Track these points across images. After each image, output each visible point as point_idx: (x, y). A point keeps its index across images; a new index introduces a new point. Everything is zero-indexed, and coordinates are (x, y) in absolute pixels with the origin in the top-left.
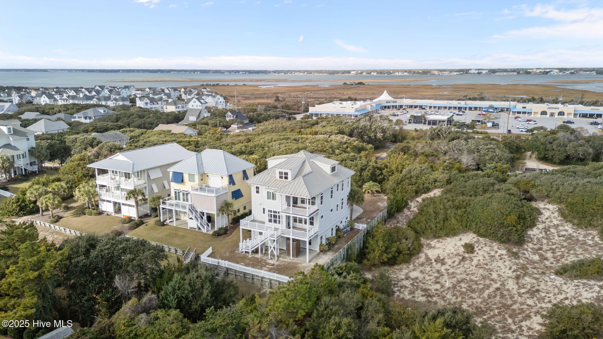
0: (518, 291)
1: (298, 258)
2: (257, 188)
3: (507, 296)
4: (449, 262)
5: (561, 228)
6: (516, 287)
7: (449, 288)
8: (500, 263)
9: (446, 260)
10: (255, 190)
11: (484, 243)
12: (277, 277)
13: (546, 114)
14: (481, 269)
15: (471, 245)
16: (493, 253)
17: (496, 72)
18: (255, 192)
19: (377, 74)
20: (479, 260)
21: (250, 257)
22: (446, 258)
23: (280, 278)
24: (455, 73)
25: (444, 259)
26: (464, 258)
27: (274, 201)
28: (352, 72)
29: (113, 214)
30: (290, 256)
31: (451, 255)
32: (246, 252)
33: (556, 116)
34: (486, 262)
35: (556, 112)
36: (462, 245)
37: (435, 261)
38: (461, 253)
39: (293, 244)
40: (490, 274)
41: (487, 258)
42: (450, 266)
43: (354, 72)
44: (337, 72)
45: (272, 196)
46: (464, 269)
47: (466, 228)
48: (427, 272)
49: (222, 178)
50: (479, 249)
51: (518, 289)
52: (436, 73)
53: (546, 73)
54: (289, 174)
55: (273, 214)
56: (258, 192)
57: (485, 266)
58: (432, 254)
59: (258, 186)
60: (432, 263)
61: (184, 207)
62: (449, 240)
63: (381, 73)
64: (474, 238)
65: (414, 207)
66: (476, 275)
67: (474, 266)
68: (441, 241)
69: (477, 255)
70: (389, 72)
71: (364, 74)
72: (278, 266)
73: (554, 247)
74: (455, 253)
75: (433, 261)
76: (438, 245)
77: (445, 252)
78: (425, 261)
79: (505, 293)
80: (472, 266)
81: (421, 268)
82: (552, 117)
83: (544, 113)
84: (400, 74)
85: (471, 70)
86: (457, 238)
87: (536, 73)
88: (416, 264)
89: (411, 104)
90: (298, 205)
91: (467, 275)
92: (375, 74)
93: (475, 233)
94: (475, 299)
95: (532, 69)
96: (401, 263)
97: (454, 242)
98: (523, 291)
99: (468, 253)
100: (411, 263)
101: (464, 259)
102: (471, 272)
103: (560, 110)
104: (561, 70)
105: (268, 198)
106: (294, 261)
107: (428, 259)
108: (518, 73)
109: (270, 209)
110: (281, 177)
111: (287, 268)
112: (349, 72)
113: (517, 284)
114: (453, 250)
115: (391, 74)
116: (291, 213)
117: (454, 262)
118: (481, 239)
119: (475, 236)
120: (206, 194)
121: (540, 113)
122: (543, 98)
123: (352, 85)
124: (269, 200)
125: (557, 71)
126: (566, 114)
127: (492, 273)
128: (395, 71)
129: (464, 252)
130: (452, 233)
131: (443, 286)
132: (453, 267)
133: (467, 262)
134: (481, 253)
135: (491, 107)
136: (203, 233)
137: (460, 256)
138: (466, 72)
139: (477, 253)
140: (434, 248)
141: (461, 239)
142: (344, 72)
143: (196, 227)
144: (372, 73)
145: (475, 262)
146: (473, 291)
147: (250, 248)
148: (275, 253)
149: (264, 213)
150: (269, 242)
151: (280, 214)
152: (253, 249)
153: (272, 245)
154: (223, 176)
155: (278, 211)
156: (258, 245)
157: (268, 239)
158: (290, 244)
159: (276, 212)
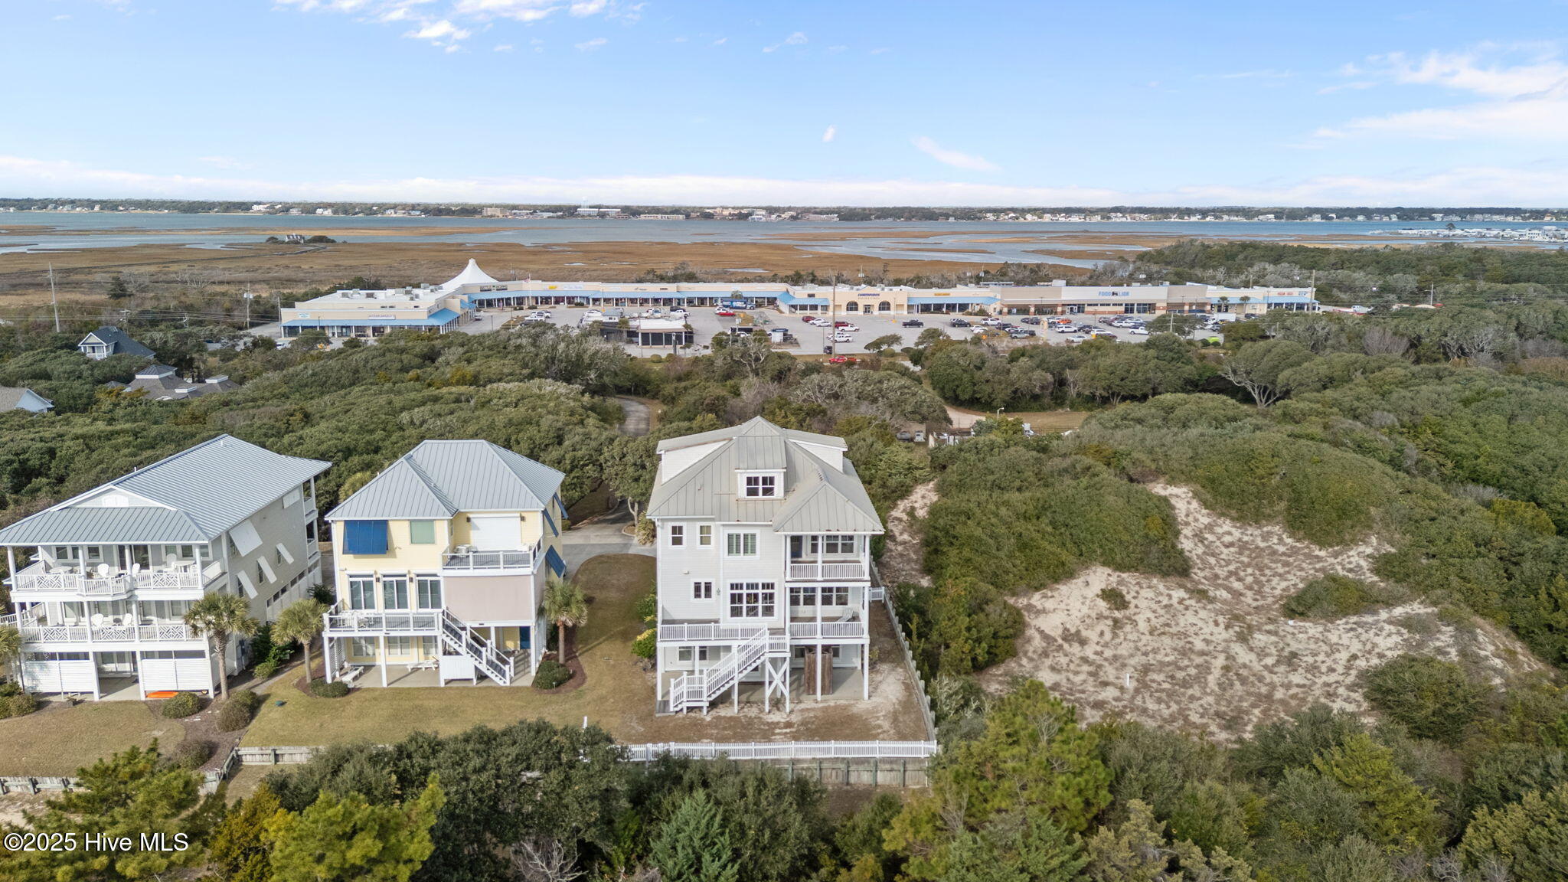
0: (1263, 663)
1: (837, 694)
2: (677, 530)
3: (1252, 678)
4: (1092, 635)
5: (1219, 530)
6: (1253, 656)
7: (1137, 691)
8: (1190, 617)
9: (1084, 633)
10: (670, 536)
11: (1134, 582)
12: (837, 750)
13: (856, 309)
14: (1163, 637)
15: (1112, 590)
16: (1165, 601)
17: (640, 213)
18: (670, 541)
19: (335, 212)
20: (1149, 620)
21: (708, 719)
22: (1081, 628)
23: (846, 750)
24: (546, 215)
25: (1078, 632)
26: (1116, 621)
27: (749, 557)
28: (255, 208)
29: (96, 698)
30: (814, 693)
31: (1088, 621)
32: (690, 709)
33: (876, 312)
34: (1162, 620)
35: (876, 302)
36: (1098, 596)
37: (1065, 639)
38: (1107, 613)
39: (823, 659)
40: (1189, 642)
41: (1162, 612)
42: (1098, 643)
43: (261, 207)
44: (207, 206)
45: (741, 545)
46: (1132, 645)
47: (1085, 558)
48: (1065, 667)
49: (523, 519)
50: (1134, 598)
51: (1260, 660)
52: (498, 212)
53: (743, 216)
54: (776, 481)
55: (745, 592)
56: (677, 541)
57: (1167, 629)
58: (1051, 624)
59: (677, 524)
60: (1061, 646)
61: (428, 623)
62: (1063, 588)
63: (346, 212)
64: (1109, 575)
65: (901, 534)
66: (1163, 652)
67: (1147, 633)
68: (1050, 594)
69: (1137, 610)
70: (369, 210)
71: (294, 212)
72: (803, 723)
73: (1232, 568)
74: (1094, 615)
75: (1060, 641)
76: (1049, 604)
77: (1073, 617)
78: (1044, 645)
79: (1244, 672)
80: (1143, 634)
81: (1048, 662)
82: (868, 315)
83: (852, 306)
84: (400, 214)
85: (579, 207)
86: (1079, 581)
87: (724, 218)
88: (1030, 654)
89: (547, 294)
90: (804, 558)
91: (1146, 654)
92: (328, 213)
93: (1105, 564)
94: (1200, 699)
95: (715, 208)
96: (1003, 661)
97: (1076, 593)
98: (1270, 661)
99: (1117, 609)
100: (1021, 654)
101: (1117, 624)
102: (1149, 648)
103: (882, 299)
104: (771, 210)
105: (730, 551)
106: (832, 704)
107: (1046, 637)
108: (688, 216)
109: (735, 581)
110: (752, 492)
111: (833, 724)
112: (245, 206)
113: (1251, 649)
114: (1085, 610)
115: (375, 213)
116: (819, 578)
117: (1102, 634)
118: (1124, 575)
119: (1109, 571)
120: (501, 572)
121: (844, 307)
122: (816, 274)
123: (297, 243)
124: (734, 557)
125: (764, 213)
126: (892, 306)
127: (1189, 639)
128: (383, 207)
129: (1110, 609)
130: (1061, 573)
131: (1122, 689)
132: (1106, 645)
133: (1128, 628)
134: (1143, 604)
135: (737, 297)
136: (501, 688)
137: (1106, 618)
138: (570, 212)
139: (1136, 607)
140: (1044, 611)
141: (1087, 583)
142: (229, 207)
143: (472, 675)
144: (319, 211)
145: (1143, 626)
146: (1185, 684)
147: (705, 694)
148: (786, 693)
149: (697, 595)
150: (769, 666)
151: (773, 588)
152: (714, 696)
153: (777, 673)
154: (523, 514)
155: (760, 582)
156: (731, 683)
157: (762, 658)
158: (815, 662)
159: (755, 586)
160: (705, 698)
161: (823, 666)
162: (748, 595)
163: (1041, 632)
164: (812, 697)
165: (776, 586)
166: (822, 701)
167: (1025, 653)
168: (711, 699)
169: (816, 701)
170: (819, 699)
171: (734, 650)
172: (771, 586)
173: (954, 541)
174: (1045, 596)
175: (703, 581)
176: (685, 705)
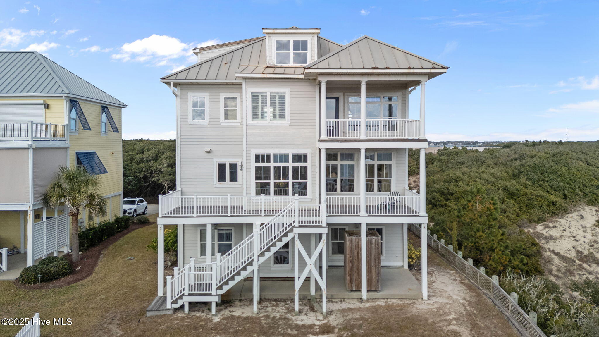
1: (383, 293)
10: (190, 109)
18: (191, 114)
21: (219, 319)
27: (277, 123)
32: (194, 305)
36: (595, 226)
39: (369, 243)
45: (270, 108)
49: (47, 106)
54: (309, 46)
55: (272, 164)
59: (198, 94)
77: (581, 242)
78: (565, 264)
86: (573, 215)
97: (575, 224)
100: (546, 272)
105: (254, 116)
106: (382, 303)
107: (563, 258)
109: (261, 152)
124: (259, 123)
140: (552, 238)
147: (214, 287)
148: (323, 284)
149: (221, 178)
150: (298, 246)
151: (305, 161)
152: (226, 288)
153: (310, 256)
154: (49, 101)
155: (290, 152)
156: (249, 269)
157: (291, 235)
158: (358, 247)
159: (283, 158)
160: (213, 292)
161: (369, 252)
162: (277, 169)
163: (558, 254)
164: (355, 294)
165: (309, 158)
166: (368, 300)
167: (550, 272)
168: (220, 292)
169: (361, 300)
170: (365, 297)
171: (256, 228)
172: (303, 158)
173: (450, 197)
174: (547, 227)
175: (228, 161)
176: (186, 300)
